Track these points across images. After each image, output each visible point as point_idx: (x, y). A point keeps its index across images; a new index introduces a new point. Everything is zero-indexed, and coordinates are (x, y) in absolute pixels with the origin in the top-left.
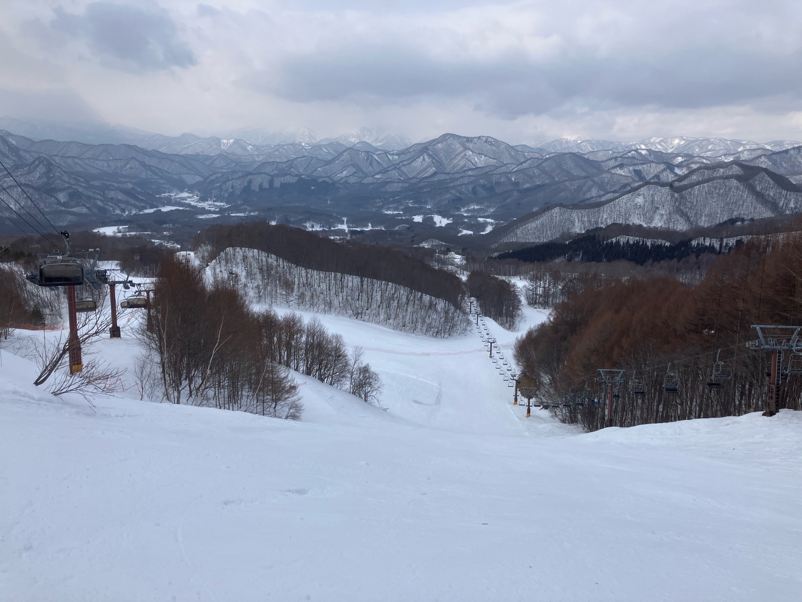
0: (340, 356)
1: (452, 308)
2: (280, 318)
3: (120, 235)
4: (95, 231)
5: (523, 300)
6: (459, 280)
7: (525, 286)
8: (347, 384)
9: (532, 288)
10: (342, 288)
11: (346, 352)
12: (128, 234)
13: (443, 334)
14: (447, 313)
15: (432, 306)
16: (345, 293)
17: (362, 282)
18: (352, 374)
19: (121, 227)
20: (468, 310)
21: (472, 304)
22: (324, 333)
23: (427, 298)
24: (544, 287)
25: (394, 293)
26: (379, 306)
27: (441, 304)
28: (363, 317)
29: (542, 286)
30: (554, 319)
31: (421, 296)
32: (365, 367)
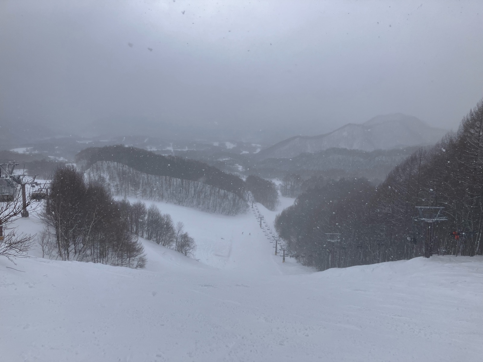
0: (169, 228)
1: (238, 198)
2: (131, 205)
3: (28, 153)
4: (12, 150)
5: (279, 192)
6: (241, 180)
7: (280, 185)
8: (174, 245)
9: (284, 185)
10: (170, 186)
11: (173, 225)
12: (33, 152)
13: (232, 213)
14: (234, 200)
15: (225, 196)
16: (172, 189)
17: (182, 182)
18: (177, 239)
19: (28, 148)
20: (247, 199)
21: (249, 195)
22: (159, 214)
23: (222, 192)
24: (291, 185)
25: (202, 189)
26: (193, 197)
27: (231, 196)
28: (183, 203)
29: (290, 184)
30: (298, 203)
31: (219, 191)
32: (184, 235)
